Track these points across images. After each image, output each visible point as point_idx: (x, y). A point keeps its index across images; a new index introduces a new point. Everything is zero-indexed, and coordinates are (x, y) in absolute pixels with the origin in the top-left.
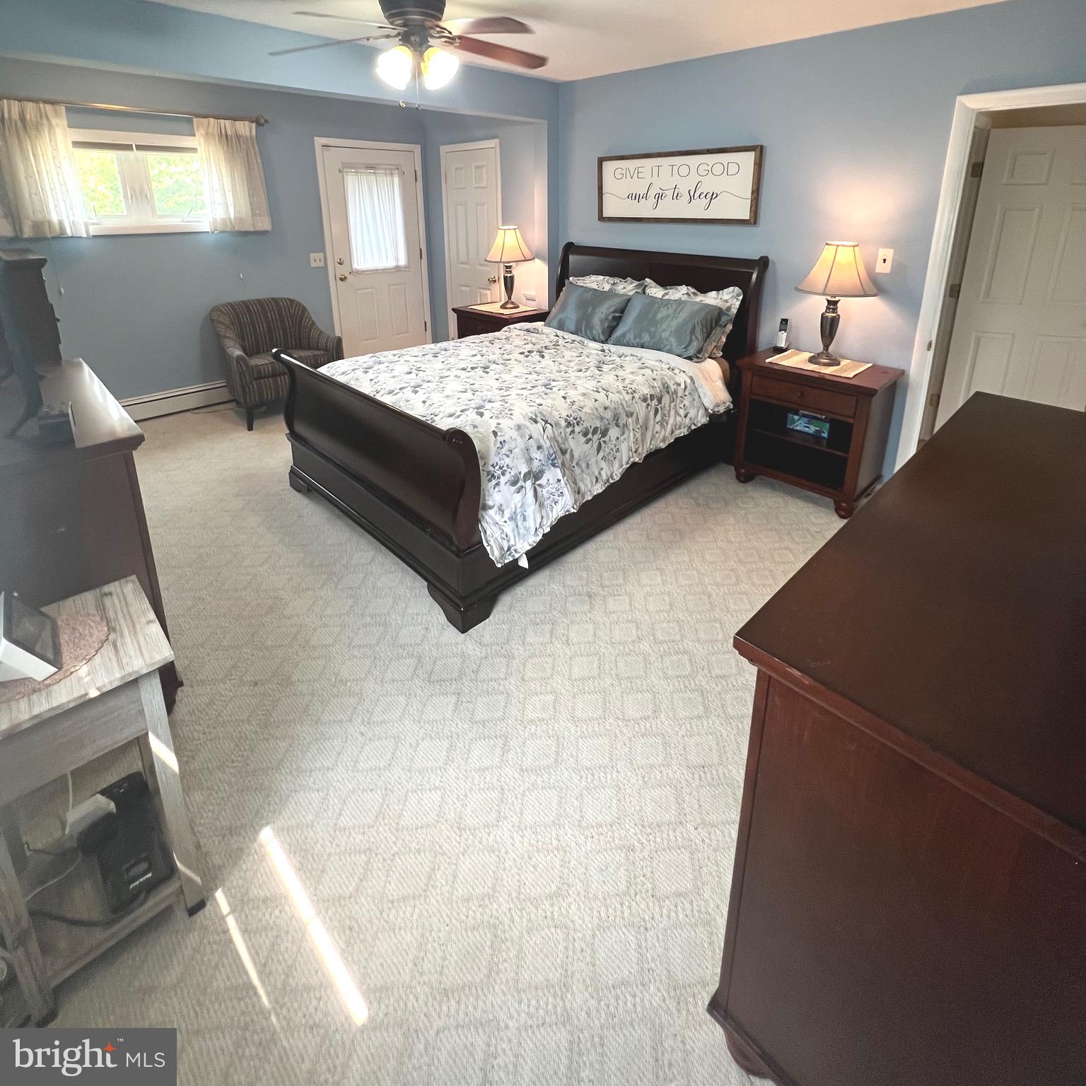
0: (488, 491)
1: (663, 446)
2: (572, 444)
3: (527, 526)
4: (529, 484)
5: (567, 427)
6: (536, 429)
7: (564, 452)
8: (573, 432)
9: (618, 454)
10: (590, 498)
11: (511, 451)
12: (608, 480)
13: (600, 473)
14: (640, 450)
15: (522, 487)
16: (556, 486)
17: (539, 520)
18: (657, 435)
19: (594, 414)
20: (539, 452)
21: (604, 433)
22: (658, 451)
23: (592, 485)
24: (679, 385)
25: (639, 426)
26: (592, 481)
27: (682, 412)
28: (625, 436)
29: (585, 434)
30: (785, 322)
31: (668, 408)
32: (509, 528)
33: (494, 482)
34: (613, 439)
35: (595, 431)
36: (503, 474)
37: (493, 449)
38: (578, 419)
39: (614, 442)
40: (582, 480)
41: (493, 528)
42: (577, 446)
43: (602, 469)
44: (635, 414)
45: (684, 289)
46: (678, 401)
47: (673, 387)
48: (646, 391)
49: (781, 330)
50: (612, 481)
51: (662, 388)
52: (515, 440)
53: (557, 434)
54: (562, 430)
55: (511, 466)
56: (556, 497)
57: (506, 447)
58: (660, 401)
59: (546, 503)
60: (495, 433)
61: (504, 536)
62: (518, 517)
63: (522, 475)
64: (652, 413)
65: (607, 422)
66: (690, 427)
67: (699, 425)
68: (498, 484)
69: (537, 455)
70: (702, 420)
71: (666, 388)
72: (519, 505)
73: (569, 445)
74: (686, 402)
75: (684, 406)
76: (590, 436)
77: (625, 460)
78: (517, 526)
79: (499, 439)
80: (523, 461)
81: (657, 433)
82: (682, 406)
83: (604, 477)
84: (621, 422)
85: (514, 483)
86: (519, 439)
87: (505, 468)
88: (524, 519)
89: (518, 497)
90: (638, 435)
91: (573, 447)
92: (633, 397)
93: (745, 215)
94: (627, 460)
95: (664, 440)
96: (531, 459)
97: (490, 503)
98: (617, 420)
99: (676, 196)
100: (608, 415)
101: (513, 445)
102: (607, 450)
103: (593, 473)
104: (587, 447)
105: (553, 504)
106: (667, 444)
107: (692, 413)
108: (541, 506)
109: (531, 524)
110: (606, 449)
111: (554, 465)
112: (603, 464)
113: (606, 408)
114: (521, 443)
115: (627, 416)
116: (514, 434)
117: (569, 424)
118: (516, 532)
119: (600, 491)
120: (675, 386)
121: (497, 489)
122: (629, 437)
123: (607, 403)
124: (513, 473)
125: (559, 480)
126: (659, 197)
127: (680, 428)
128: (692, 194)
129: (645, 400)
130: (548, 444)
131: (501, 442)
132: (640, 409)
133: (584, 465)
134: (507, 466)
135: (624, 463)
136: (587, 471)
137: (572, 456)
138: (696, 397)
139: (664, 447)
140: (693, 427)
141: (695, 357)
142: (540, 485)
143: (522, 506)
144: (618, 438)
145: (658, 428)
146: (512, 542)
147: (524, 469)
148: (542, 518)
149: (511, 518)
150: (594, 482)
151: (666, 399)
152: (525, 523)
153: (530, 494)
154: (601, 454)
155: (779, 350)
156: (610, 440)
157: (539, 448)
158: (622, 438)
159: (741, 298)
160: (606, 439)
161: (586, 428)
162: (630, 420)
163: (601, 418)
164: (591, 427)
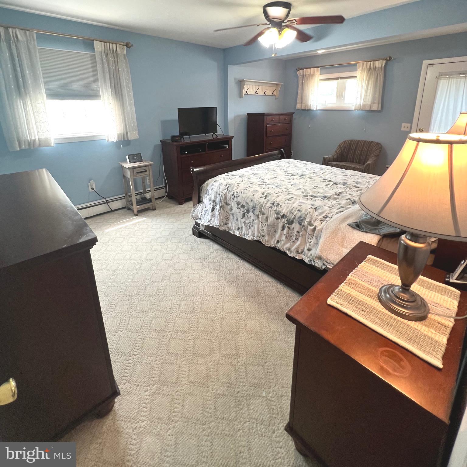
9: (252, 228)
12: (244, 235)
13: (241, 228)
15: (210, 203)
19: (245, 199)
21: (248, 211)
23: (236, 229)
25: (266, 224)
28: (257, 222)
35: (243, 206)
38: (238, 196)
41: (200, 208)
42: (234, 206)
44: (265, 216)
48: (284, 211)
50: (246, 238)
51: (297, 217)
53: (227, 194)
54: (230, 195)
56: (217, 218)
58: (290, 222)
63: (212, 200)
64: (280, 226)
65: (249, 207)
69: (218, 196)
71: (301, 220)
73: (231, 203)
76: (239, 206)
81: (283, 241)
83: (243, 232)
84: (255, 213)
85: (209, 200)
89: (209, 206)
90: (265, 229)
94: (256, 235)
95: (289, 250)
97: (203, 201)
98: (254, 210)
100: (251, 204)
102: (248, 221)
103: (238, 225)
107: (313, 252)
108: (214, 216)
109: (208, 218)
111: (219, 204)
112: (243, 225)
113: (252, 201)
114: (216, 189)
115: (260, 212)
117: (234, 194)
120: (308, 224)
121: (206, 198)
122: (259, 224)
123: (255, 200)
124: (210, 196)
125: (218, 211)
129: (278, 214)
130: (221, 195)
132: (272, 217)
133: (235, 218)
136: (236, 221)
137: (231, 209)
139: (289, 255)
143: (209, 210)
144: (253, 220)
146: (201, 218)
147: (214, 198)
153: (211, 208)
156: (250, 218)
160: (248, 215)
163: (247, 203)
164: (241, 203)
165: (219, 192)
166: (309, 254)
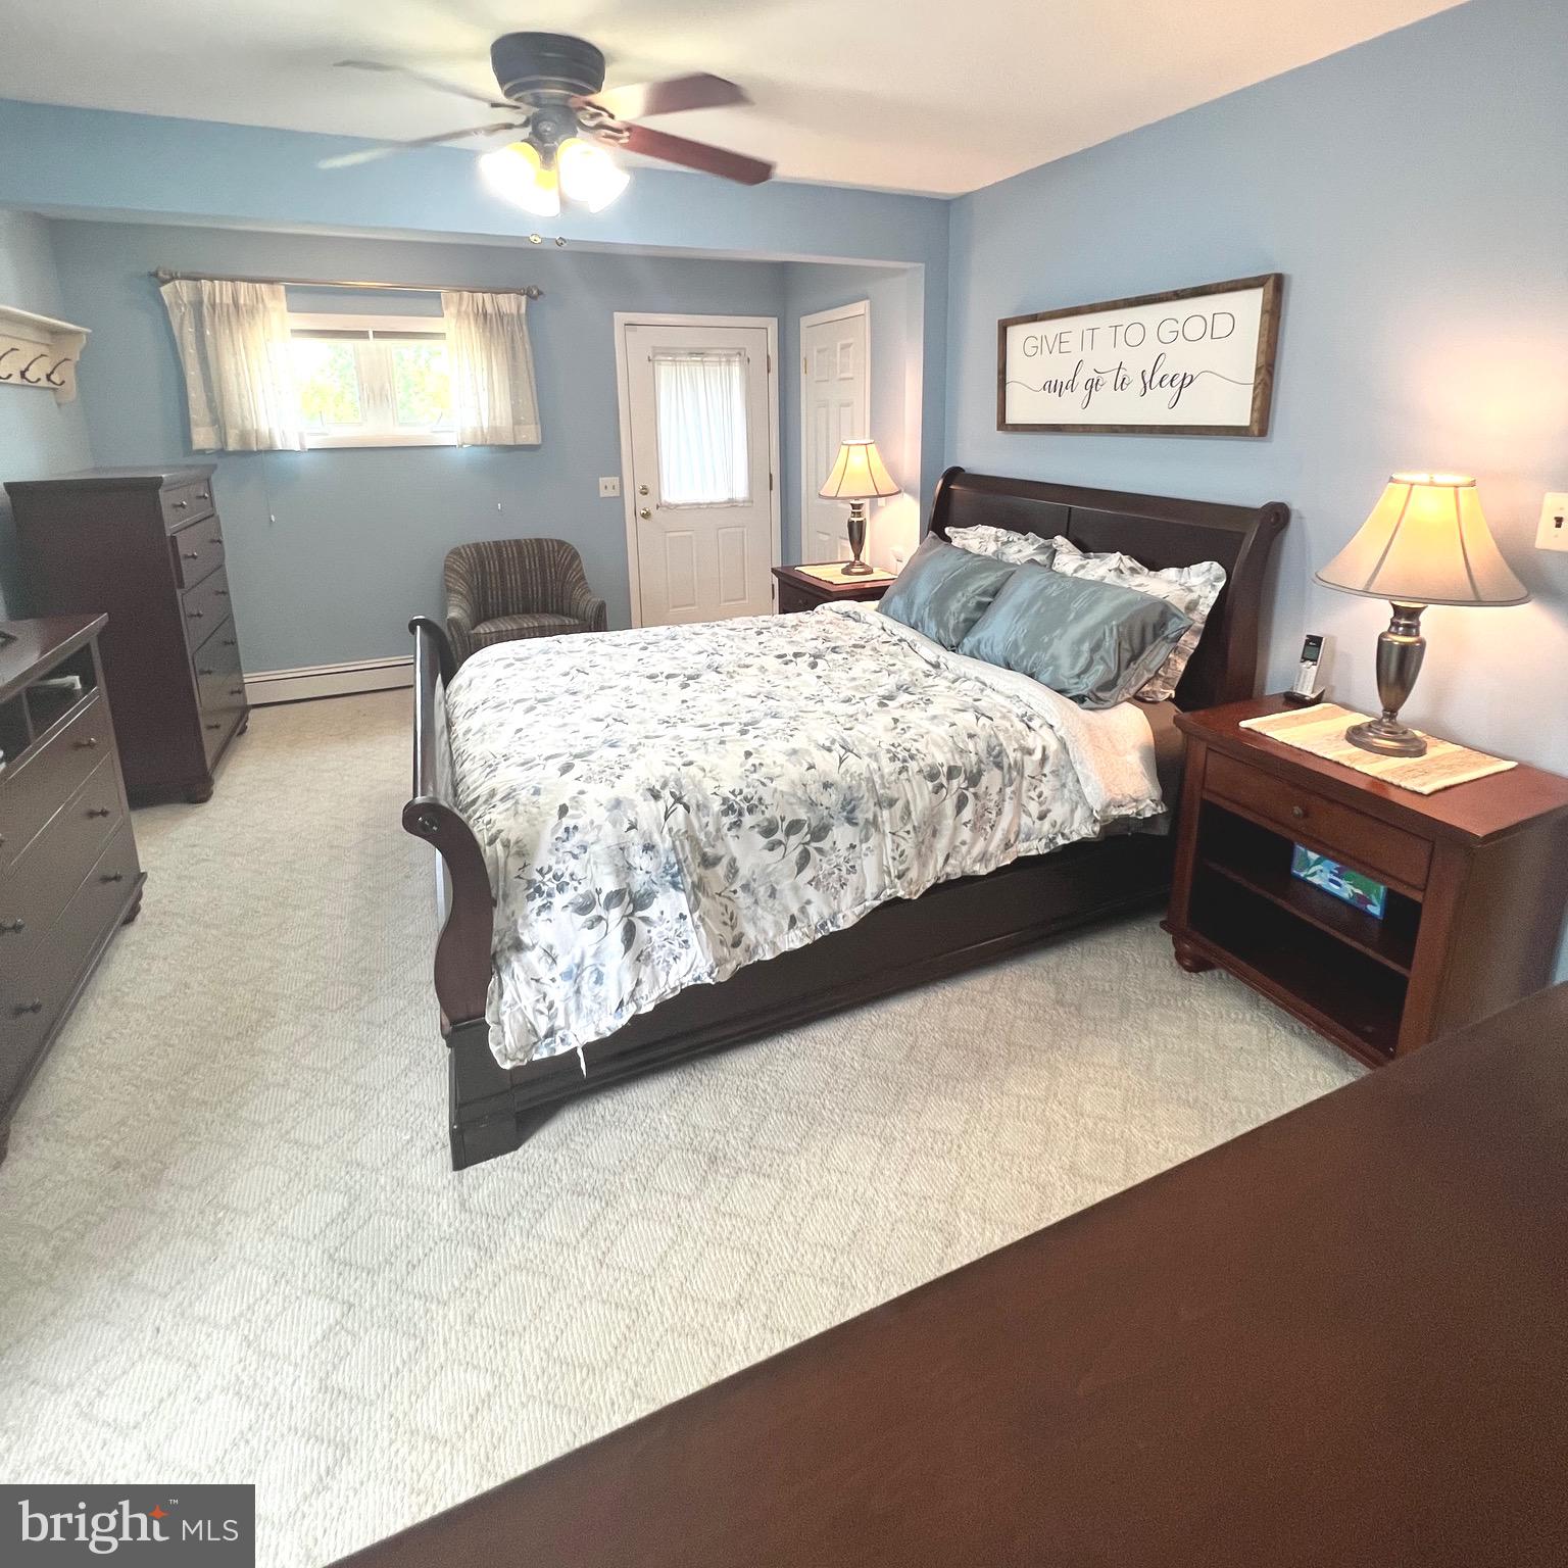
0: (525, 917)
1: (982, 870)
2: (733, 846)
3: (602, 994)
4: (615, 914)
5: (725, 813)
6: (648, 813)
7: (708, 862)
8: (737, 824)
9: (853, 878)
10: (769, 957)
11: (585, 848)
12: (823, 926)
13: (803, 910)
14: (913, 874)
15: (600, 919)
16: (677, 926)
17: (628, 987)
18: (964, 849)
19: (794, 795)
20: (646, 857)
21: (820, 832)
22: (968, 880)
23: (780, 931)
24: (1030, 752)
25: (909, 827)
26: (777, 924)
27: (1034, 808)
28: (871, 843)
29: (768, 831)
30: (1314, 642)
31: (995, 797)
32: (559, 992)
33: (539, 902)
34: (842, 846)
35: (794, 827)
36: (561, 889)
37: (547, 839)
38: (755, 801)
39: (844, 853)
40: (754, 920)
41: (523, 988)
42: (747, 852)
43: (809, 902)
44: (900, 805)
45: (1114, 559)
46: (1025, 784)
47: (1012, 756)
48: (942, 758)
49: (1304, 659)
50: (832, 929)
51: (984, 755)
52: (599, 828)
53: (696, 825)
54: (710, 819)
55: (579, 875)
56: (677, 950)
57: (576, 838)
58: (974, 779)
59: (655, 955)
60: (563, 810)
61: (542, 1007)
62: (586, 974)
63: (603, 897)
64: (949, 806)
65: (825, 813)
66: (1052, 840)
67: (1075, 838)
68: (546, 907)
69: (640, 860)
70: (1082, 829)
71: (997, 757)
72: (590, 952)
73: (727, 847)
74: (1046, 788)
75: (1040, 796)
76: (779, 836)
77: (871, 890)
78: (578, 992)
79: (567, 822)
80: (607, 869)
81: (964, 843)
82: (1034, 794)
83: (815, 919)
84: (860, 816)
85: (583, 909)
86: (608, 827)
87: (566, 878)
88: (599, 980)
89: (592, 935)
90: (908, 846)
91: (736, 855)
92: (904, 769)
93: (1243, 418)
94: (875, 890)
95: (984, 858)
96: (630, 867)
97: (526, 939)
98: (853, 810)
99: (1121, 384)
100: (831, 799)
101: (590, 838)
102: (825, 866)
103: (786, 909)
104: (771, 858)
105: (671, 960)
106: (992, 867)
107: (1058, 812)
108: (642, 958)
109: (611, 992)
110: (819, 866)
111: (675, 885)
112: (811, 893)
113: (826, 786)
114: (609, 835)
115: (879, 804)
116: (601, 815)
117: (729, 809)
118: (572, 1005)
119: (797, 945)
120: (1019, 755)
121: (544, 915)
122: (880, 846)
123: (835, 777)
124: (582, 890)
125: (682, 917)
126: (1093, 385)
127: (1027, 839)
128: (1147, 379)
129: (933, 776)
130: (668, 843)
131: (567, 830)
132: (920, 795)
133: (762, 892)
134: (572, 875)
135: (868, 895)
136: (770, 902)
137: (733, 870)
138: (1070, 784)
139: (983, 872)
140: (1061, 841)
141: (1093, 699)
142: (645, 920)
143: (596, 955)
144: (853, 847)
145: (966, 834)
146: (560, 1022)
147: (609, 885)
148: (638, 983)
149: (567, 975)
150: (786, 927)
151: (992, 779)
152: (598, 989)
153: (617, 933)
154: (808, 873)
155: (1295, 701)
156: (834, 849)
157: (648, 848)
158: (864, 846)
159: (1221, 585)
160: (825, 844)
161: (770, 821)
162: (886, 813)
163: (812, 804)
164: (783, 820)
165: (637, 840)
166: (1046, 825)
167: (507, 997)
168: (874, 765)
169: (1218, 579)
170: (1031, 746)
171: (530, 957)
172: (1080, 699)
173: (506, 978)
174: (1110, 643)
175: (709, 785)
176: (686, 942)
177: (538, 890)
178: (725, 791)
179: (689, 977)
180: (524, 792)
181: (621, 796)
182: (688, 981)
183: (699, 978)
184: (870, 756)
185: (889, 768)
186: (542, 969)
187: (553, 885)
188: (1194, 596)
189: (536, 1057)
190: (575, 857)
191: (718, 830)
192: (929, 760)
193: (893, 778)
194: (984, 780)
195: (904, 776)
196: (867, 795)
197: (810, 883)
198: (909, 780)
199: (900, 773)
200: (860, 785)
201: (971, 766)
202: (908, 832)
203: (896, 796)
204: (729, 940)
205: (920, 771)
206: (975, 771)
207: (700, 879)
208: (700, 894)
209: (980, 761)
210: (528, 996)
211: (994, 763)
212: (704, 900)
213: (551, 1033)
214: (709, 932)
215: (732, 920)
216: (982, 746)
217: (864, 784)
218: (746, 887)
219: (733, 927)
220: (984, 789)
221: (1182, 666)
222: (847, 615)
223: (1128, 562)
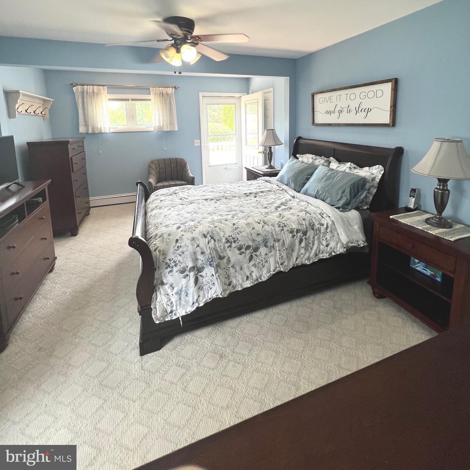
0: (165, 274)
1: (308, 263)
2: (229, 253)
3: (188, 300)
4: (192, 274)
5: (227, 243)
6: (203, 242)
7: (221, 258)
8: (230, 246)
9: (267, 264)
10: (240, 289)
11: (183, 253)
14: (286, 264)
16: (211, 278)
17: (196, 298)
18: (302, 256)
19: (248, 237)
20: (202, 256)
22: (304, 266)
24: (323, 225)
26: (242, 279)
27: (324, 243)
28: (272, 253)
30: (414, 190)
31: (312, 239)
32: (174, 299)
33: (169, 269)
34: (263, 254)
36: (176, 266)
37: (172, 250)
38: (236, 239)
39: (263, 256)
40: (235, 277)
43: (253, 272)
44: (281, 241)
45: (348, 164)
46: (321, 235)
47: (317, 226)
48: (295, 226)
49: (411, 196)
52: (188, 246)
53: (217, 246)
55: (181, 261)
56: (211, 286)
57: (181, 250)
59: (204, 288)
60: (177, 241)
61: (169, 303)
62: (183, 293)
66: (331, 253)
67: (338, 253)
68: (171, 271)
69: (200, 257)
70: (340, 250)
72: (184, 286)
74: (328, 237)
75: (326, 239)
76: (243, 250)
77: (272, 268)
78: (180, 299)
79: (178, 244)
80: (190, 259)
82: (324, 239)
86: (190, 246)
87: (177, 262)
88: (187, 295)
90: (284, 254)
91: (230, 256)
92: (283, 230)
96: (197, 259)
99: (349, 111)
101: (185, 249)
104: (241, 257)
105: (209, 289)
106: (311, 262)
107: (332, 244)
110: (256, 260)
111: (211, 265)
113: (258, 235)
114: (191, 249)
116: (188, 243)
117: (228, 241)
118: (178, 303)
119: (249, 286)
122: (275, 254)
123: (261, 232)
125: (213, 275)
126: (340, 112)
127: (323, 253)
128: (357, 110)
129: (292, 232)
130: (209, 252)
131: (178, 247)
134: (179, 261)
135: (272, 270)
136: (240, 272)
138: (336, 235)
140: (333, 254)
142: (201, 276)
143: (186, 287)
145: (303, 251)
148: (199, 296)
149: (177, 293)
150: (245, 280)
151: (310, 233)
152: (186, 298)
155: (408, 210)
157: (203, 253)
158: (270, 254)
161: (241, 246)
162: (277, 244)
163: (254, 240)
164: (244, 245)
165: (199, 250)
166: (329, 249)
167: (158, 299)
168: (273, 228)
169: (381, 171)
170: (323, 223)
171: (166, 287)
172: (338, 208)
173: (158, 294)
174: (348, 190)
175: (222, 234)
176: (214, 283)
177: (169, 266)
178: (227, 236)
179: (215, 295)
180: (165, 235)
181: (194, 236)
182: (214, 296)
183: (218, 295)
184: (272, 225)
185: (278, 229)
186: (169, 291)
187: (173, 264)
188: (374, 176)
189: (167, 320)
190: (180, 255)
191: (224, 248)
192: (290, 227)
193: (279, 232)
194: (308, 234)
195: (282, 232)
196: (271, 238)
197: (253, 266)
198: (284, 233)
199: (281, 231)
200: (269, 235)
201: (304, 229)
202: (284, 250)
203: (280, 238)
204: (227, 283)
205: (288, 230)
206: (305, 230)
207: (219, 263)
208: (218, 268)
209: (307, 228)
210: (165, 300)
211: (311, 228)
212: (219, 270)
213: (171, 312)
214: (221, 280)
215: (228, 277)
216: (307, 222)
217: (270, 234)
218: (233, 266)
219: (229, 279)
220: (308, 236)
221: (371, 198)
222: (267, 181)
223: (353, 165)
